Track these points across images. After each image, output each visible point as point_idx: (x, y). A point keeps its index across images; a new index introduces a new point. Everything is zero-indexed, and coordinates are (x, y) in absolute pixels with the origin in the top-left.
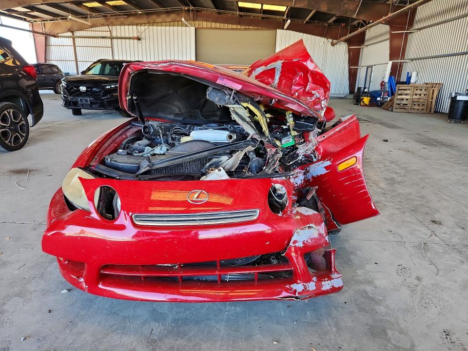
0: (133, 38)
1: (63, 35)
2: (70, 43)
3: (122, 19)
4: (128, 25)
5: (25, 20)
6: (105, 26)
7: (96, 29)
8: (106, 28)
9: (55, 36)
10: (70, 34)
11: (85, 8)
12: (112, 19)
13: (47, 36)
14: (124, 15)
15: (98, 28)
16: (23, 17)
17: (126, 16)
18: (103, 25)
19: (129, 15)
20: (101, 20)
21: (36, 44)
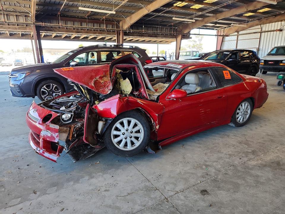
0: (276, 30)
1: (233, 34)
2: (235, 39)
3: (271, 19)
4: (275, 22)
5: (213, 29)
6: (259, 25)
7: (253, 28)
8: (259, 26)
9: (227, 36)
10: (236, 33)
11: (244, 17)
12: (264, 20)
13: (224, 36)
14: (272, 16)
15: (254, 27)
16: (212, 28)
17: (274, 16)
18: (257, 25)
19: (276, 16)
20: (257, 22)
21: (218, 42)
